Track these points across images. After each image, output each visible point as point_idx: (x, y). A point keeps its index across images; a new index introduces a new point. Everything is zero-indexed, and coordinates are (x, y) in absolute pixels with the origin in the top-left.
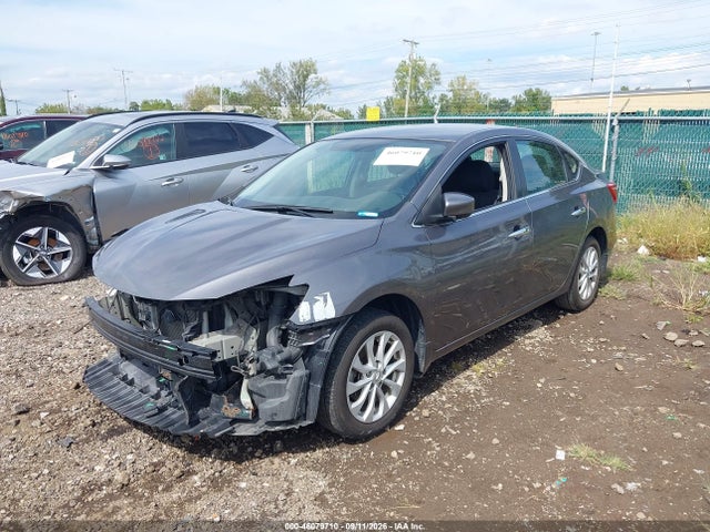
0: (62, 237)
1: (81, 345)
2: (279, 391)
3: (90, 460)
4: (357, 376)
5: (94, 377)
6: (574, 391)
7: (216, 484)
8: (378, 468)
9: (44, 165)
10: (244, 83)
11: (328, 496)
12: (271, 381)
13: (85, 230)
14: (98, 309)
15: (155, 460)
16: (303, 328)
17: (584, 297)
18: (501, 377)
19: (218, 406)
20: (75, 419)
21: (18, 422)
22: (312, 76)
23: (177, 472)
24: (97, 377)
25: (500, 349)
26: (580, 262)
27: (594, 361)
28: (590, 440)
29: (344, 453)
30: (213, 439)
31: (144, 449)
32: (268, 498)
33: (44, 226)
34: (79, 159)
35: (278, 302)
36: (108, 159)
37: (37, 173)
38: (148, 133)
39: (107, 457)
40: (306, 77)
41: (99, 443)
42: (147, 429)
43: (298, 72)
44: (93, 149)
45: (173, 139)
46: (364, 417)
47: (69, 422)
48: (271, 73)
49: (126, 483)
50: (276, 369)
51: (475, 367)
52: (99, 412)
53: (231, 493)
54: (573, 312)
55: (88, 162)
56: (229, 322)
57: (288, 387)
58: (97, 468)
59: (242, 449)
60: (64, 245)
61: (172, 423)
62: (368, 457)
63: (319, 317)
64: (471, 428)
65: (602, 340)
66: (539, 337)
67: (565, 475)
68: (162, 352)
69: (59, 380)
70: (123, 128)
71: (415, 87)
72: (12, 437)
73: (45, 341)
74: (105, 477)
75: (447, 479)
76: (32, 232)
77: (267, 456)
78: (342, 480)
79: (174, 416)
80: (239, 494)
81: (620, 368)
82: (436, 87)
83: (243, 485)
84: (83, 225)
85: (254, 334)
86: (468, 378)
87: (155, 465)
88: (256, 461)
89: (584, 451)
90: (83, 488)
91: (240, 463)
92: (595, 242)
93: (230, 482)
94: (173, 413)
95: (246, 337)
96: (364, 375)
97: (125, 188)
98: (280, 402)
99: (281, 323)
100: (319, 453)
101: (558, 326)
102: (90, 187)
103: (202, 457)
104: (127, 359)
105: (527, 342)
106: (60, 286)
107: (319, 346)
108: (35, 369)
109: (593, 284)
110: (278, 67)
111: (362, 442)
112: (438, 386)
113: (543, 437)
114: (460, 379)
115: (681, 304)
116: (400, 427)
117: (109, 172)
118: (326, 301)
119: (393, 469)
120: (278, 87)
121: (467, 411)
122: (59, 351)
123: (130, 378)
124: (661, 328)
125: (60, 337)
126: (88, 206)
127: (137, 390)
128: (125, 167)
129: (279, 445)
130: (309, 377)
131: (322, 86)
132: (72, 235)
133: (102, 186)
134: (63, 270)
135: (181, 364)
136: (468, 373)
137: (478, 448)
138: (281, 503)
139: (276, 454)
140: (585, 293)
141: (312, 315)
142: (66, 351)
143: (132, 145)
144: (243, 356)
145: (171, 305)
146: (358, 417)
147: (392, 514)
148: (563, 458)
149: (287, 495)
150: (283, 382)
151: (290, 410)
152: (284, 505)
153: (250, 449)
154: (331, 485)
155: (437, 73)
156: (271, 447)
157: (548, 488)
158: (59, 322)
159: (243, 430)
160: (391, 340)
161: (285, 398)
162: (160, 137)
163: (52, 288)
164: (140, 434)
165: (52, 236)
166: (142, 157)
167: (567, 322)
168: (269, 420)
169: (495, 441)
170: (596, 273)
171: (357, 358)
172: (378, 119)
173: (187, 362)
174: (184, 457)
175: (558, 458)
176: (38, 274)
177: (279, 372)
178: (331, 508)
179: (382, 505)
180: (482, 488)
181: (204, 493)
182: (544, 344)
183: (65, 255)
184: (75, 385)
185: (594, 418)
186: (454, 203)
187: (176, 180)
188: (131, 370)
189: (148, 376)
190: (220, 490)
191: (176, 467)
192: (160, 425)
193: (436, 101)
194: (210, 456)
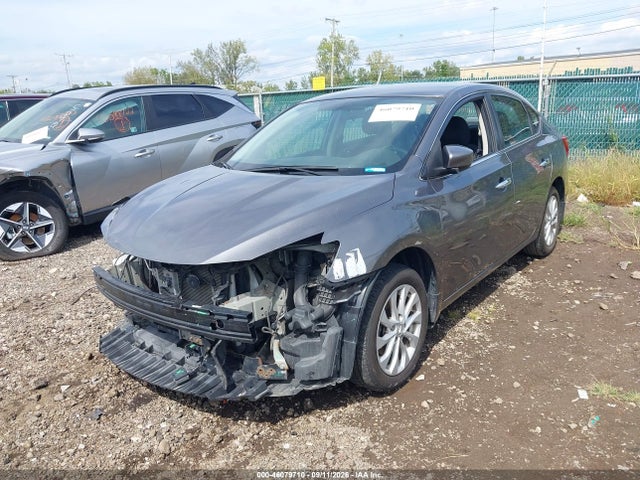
0: (43, 211)
1: (83, 316)
2: (313, 350)
3: (124, 431)
4: (383, 331)
5: (112, 346)
6: (570, 331)
7: (259, 446)
8: (414, 419)
9: (19, 141)
10: (180, 64)
11: (374, 451)
12: (303, 340)
13: (65, 203)
14: (109, 278)
15: (190, 427)
16: (339, 285)
17: (548, 243)
18: (497, 322)
19: (252, 369)
20: (98, 391)
21: (39, 397)
22: (241, 55)
23: (217, 438)
24: (114, 347)
25: (488, 295)
26: (545, 210)
27: (577, 302)
28: (604, 377)
29: (376, 407)
30: (253, 403)
31: (175, 416)
32: (316, 458)
33: (24, 200)
34: (53, 134)
35: (303, 261)
36: (83, 133)
37: (12, 150)
38: (118, 106)
39: (140, 426)
40: (236, 57)
41: (128, 413)
42: (173, 395)
43: (228, 52)
44: (66, 124)
45: (142, 112)
46: (390, 370)
47: (92, 394)
48: (204, 54)
49: (168, 452)
50: (310, 328)
51: (470, 314)
52: (120, 382)
53: (278, 455)
54: (539, 257)
55: (63, 136)
56: (254, 283)
57: (324, 345)
58: (134, 439)
59: (274, 409)
60: (47, 219)
61: (208, 388)
62: (400, 409)
63: (352, 274)
64: (487, 373)
65: (577, 282)
66: (517, 281)
67: (596, 414)
68: (193, 318)
69: (69, 352)
70: (94, 102)
71: (337, 62)
72: (37, 413)
73: (45, 314)
74: (145, 448)
75: (483, 425)
76: (14, 207)
77: (300, 414)
78: (382, 433)
79: (208, 382)
80: (285, 455)
81: (605, 307)
82: (355, 62)
83: (287, 446)
84: (63, 198)
85: (283, 294)
86: (468, 325)
87: (192, 431)
88: (290, 421)
89: (605, 389)
90: (125, 461)
91: (274, 422)
92: (555, 191)
93: (272, 443)
94: (205, 379)
95: (275, 297)
96: (389, 329)
97: (100, 161)
98: (316, 361)
99: (308, 282)
100: (351, 409)
101: (531, 271)
102: (67, 161)
103: (237, 420)
104: (141, 327)
105: (510, 287)
106: (45, 259)
107: (351, 303)
108: (42, 342)
109: (554, 230)
110: (210, 48)
111: (389, 395)
112: (443, 336)
113: (559, 378)
114: (460, 326)
115: (636, 245)
116: (421, 377)
117: (83, 145)
118: (356, 257)
119: (429, 419)
120: (210, 65)
121: (478, 357)
122: (62, 323)
123: (148, 346)
124: (624, 268)
125: (59, 309)
126: (66, 180)
127: (159, 358)
128: (99, 140)
129: (309, 403)
130: (343, 334)
131: (251, 64)
132: (53, 208)
133: (78, 160)
134: (46, 244)
135: (214, 328)
136: (466, 320)
137: (501, 392)
138: (331, 462)
139: (309, 411)
140: (549, 239)
141: (345, 271)
142: (69, 322)
143: (104, 118)
144: (273, 316)
145: (194, 269)
146: (386, 371)
147: (443, 465)
148: (587, 397)
149: (334, 453)
150: (318, 340)
151: (328, 368)
152: (334, 464)
153: (281, 409)
154: (373, 439)
155: (356, 49)
156: (302, 405)
157: (585, 428)
158: (53, 294)
159: (280, 391)
160: (410, 293)
161: (322, 356)
162: (130, 109)
163: (39, 261)
164: (167, 401)
165: (33, 210)
166: (113, 130)
167: (536, 267)
168: (307, 379)
169: (516, 384)
170: (556, 220)
171: (383, 312)
172: (324, 88)
173: (221, 326)
174: (217, 421)
175: (582, 397)
176: (22, 249)
177: (313, 330)
178: (382, 464)
179: (430, 455)
180: (521, 432)
181: (251, 458)
182: (525, 289)
183: (47, 229)
184: (88, 355)
185: (599, 356)
186: (458, 155)
187: (148, 151)
188: (148, 338)
189: (167, 342)
190: (265, 453)
191: (214, 432)
192: (195, 392)
193: (356, 74)
194: (244, 418)
